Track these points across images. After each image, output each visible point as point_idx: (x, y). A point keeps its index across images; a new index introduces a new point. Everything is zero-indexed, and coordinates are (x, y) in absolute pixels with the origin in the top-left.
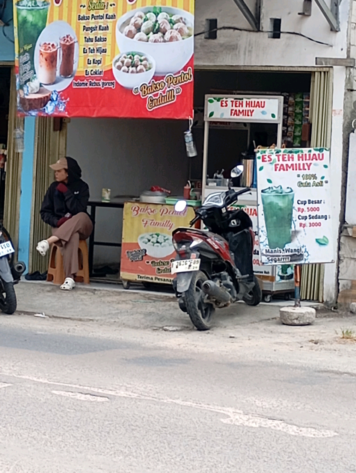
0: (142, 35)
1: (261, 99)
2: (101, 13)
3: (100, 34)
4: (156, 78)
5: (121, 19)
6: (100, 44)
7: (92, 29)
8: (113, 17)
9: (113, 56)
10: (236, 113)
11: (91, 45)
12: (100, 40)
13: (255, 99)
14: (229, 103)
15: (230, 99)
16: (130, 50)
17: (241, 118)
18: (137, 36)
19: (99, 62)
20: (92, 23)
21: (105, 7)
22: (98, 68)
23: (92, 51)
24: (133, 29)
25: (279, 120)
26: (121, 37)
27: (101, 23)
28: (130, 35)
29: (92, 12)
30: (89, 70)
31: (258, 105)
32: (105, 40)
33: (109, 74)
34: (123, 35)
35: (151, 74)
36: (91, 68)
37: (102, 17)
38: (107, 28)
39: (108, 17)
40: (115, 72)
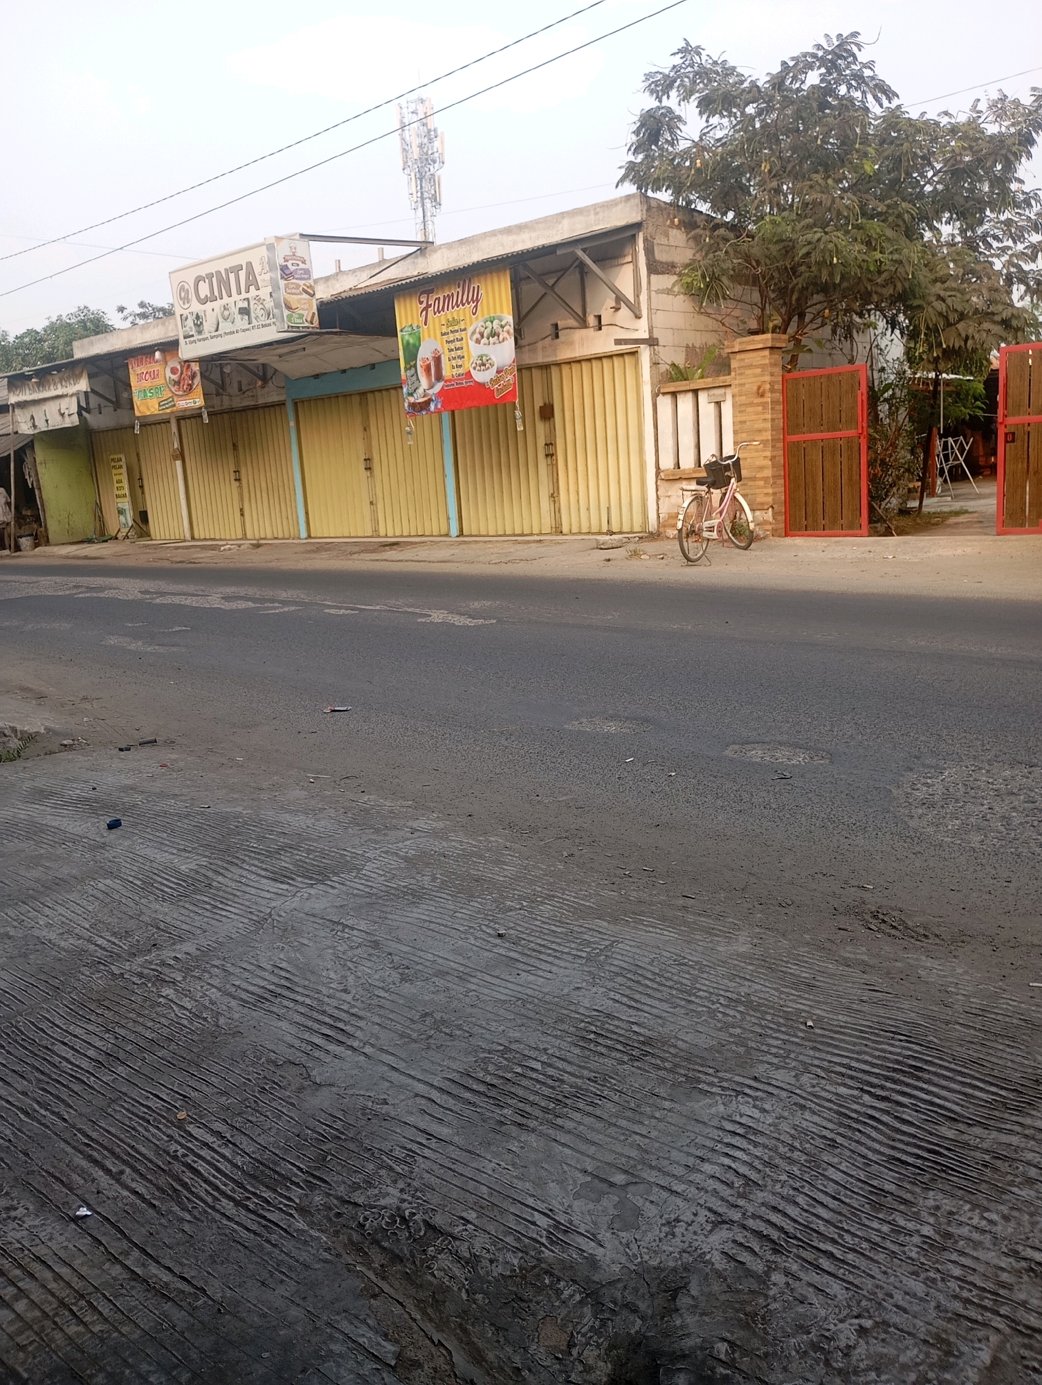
0: (484, 340)
2: (456, 328)
3: (458, 344)
4: (498, 372)
5: (470, 330)
6: (459, 352)
7: (452, 341)
8: (465, 329)
9: (469, 359)
11: (453, 354)
12: (457, 349)
16: (480, 353)
18: (482, 341)
19: (461, 366)
20: (451, 337)
21: (458, 322)
22: (461, 371)
23: (454, 358)
24: (479, 336)
26: (472, 344)
27: (457, 335)
28: (478, 341)
29: (451, 328)
30: (454, 374)
32: (462, 348)
33: (469, 374)
34: (473, 342)
35: (494, 369)
36: (455, 372)
37: (457, 331)
38: (462, 339)
39: (462, 330)
40: (472, 372)
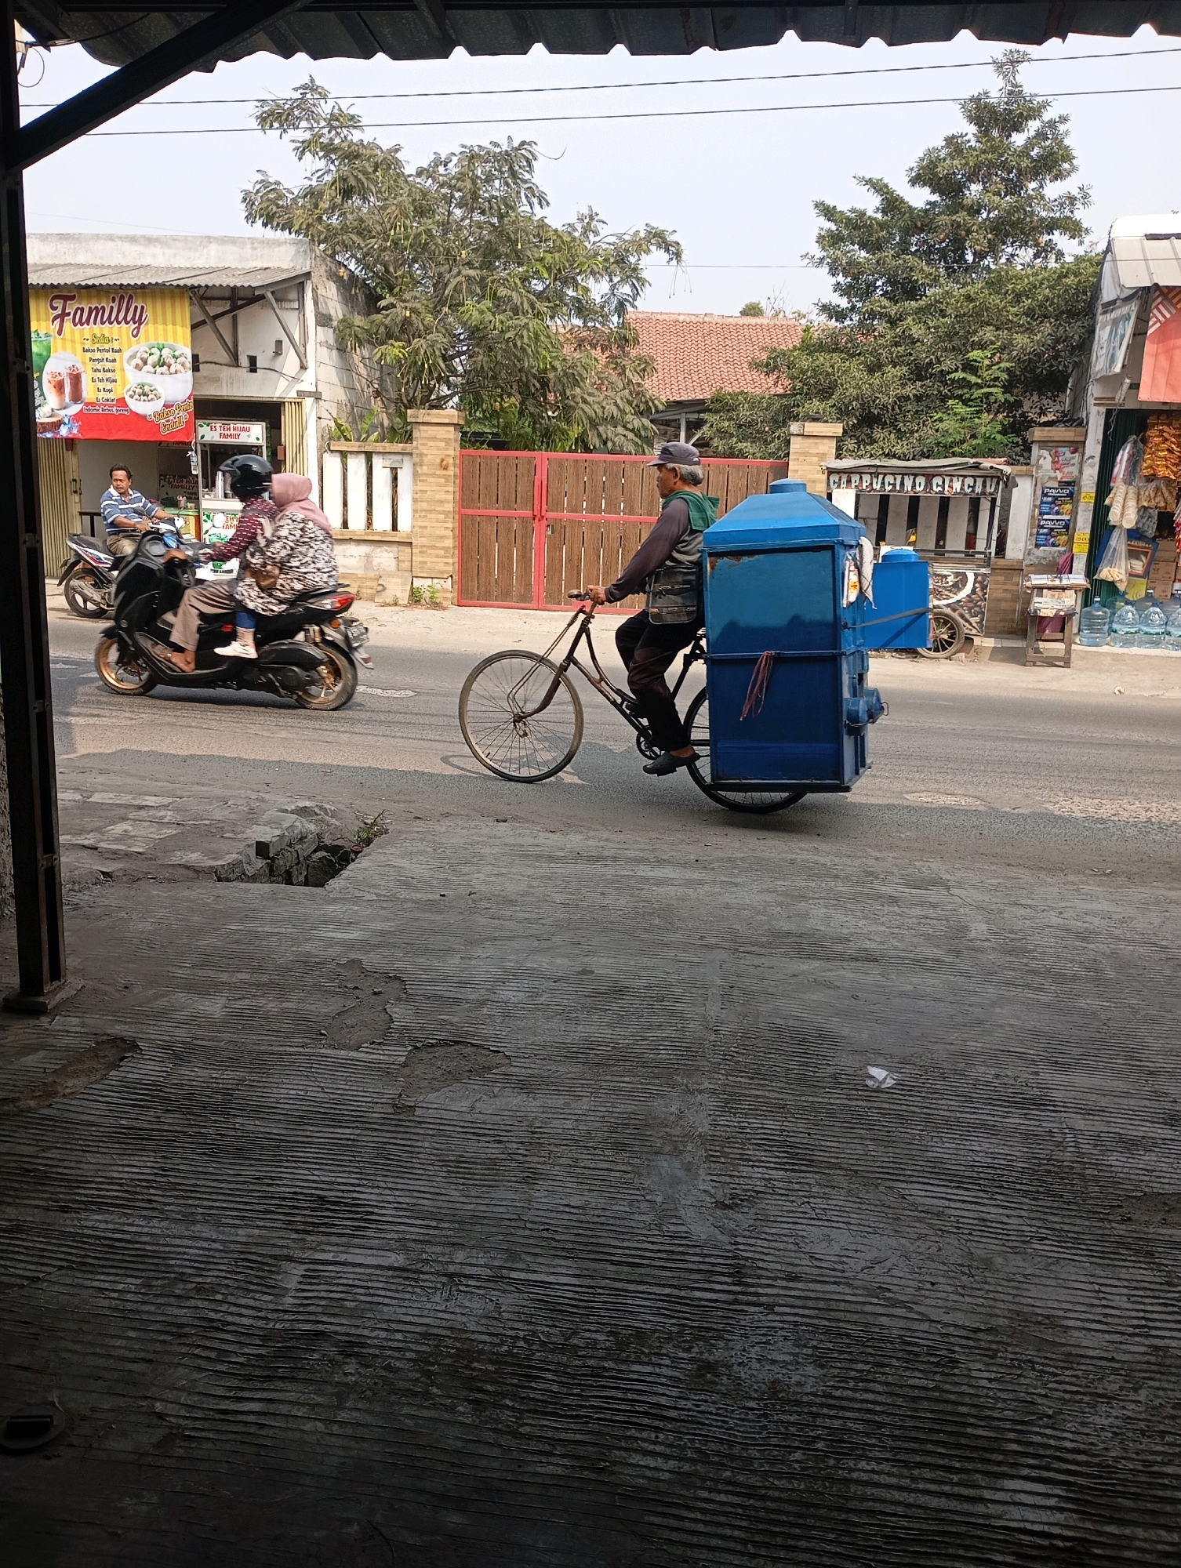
0: (149, 368)
1: (246, 425)
3: (108, 365)
4: (166, 406)
5: (127, 354)
6: (109, 375)
7: (99, 361)
8: (120, 351)
9: (124, 384)
10: (225, 436)
11: (100, 375)
12: (109, 371)
13: (240, 425)
14: (218, 428)
15: (218, 425)
17: (229, 441)
18: (145, 368)
19: (110, 391)
20: (98, 355)
21: (109, 341)
22: (110, 396)
23: (101, 380)
24: (140, 362)
25: (262, 442)
26: (129, 368)
27: (109, 355)
28: (138, 367)
29: (98, 346)
30: (100, 397)
31: (244, 430)
32: (114, 371)
33: (122, 402)
34: (131, 368)
36: (101, 395)
37: (108, 350)
38: (114, 361)
39: (115, 351)
